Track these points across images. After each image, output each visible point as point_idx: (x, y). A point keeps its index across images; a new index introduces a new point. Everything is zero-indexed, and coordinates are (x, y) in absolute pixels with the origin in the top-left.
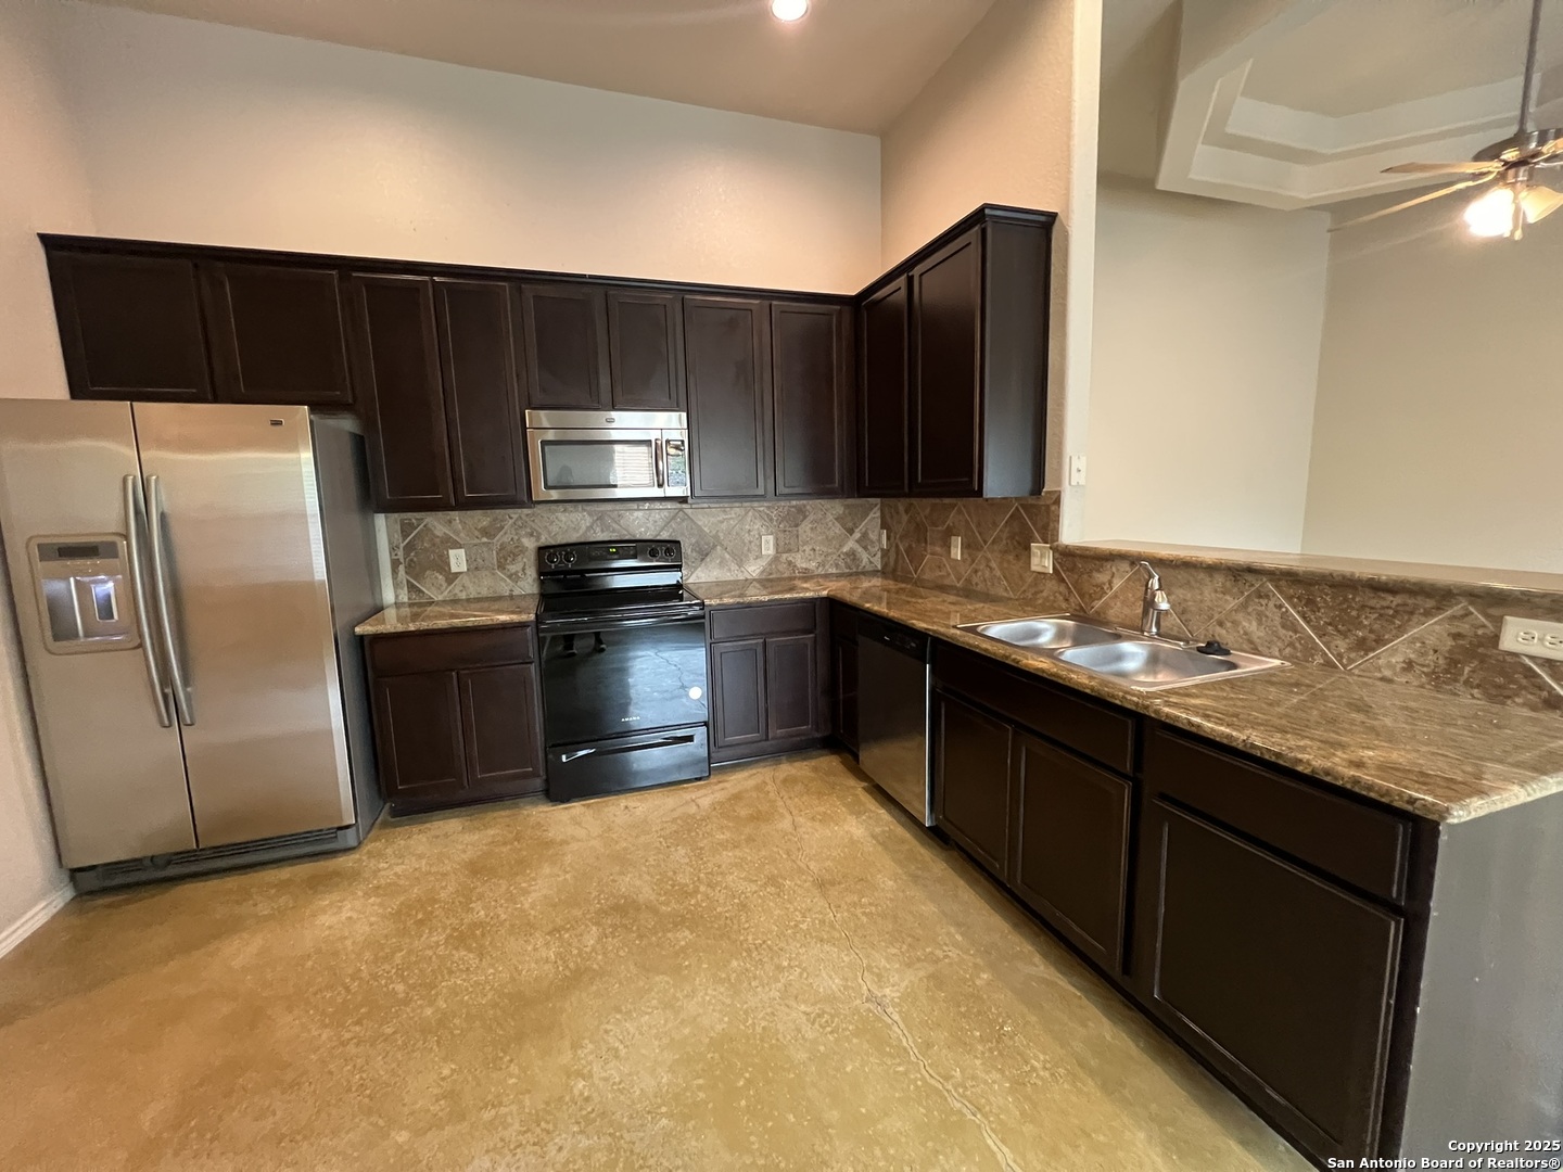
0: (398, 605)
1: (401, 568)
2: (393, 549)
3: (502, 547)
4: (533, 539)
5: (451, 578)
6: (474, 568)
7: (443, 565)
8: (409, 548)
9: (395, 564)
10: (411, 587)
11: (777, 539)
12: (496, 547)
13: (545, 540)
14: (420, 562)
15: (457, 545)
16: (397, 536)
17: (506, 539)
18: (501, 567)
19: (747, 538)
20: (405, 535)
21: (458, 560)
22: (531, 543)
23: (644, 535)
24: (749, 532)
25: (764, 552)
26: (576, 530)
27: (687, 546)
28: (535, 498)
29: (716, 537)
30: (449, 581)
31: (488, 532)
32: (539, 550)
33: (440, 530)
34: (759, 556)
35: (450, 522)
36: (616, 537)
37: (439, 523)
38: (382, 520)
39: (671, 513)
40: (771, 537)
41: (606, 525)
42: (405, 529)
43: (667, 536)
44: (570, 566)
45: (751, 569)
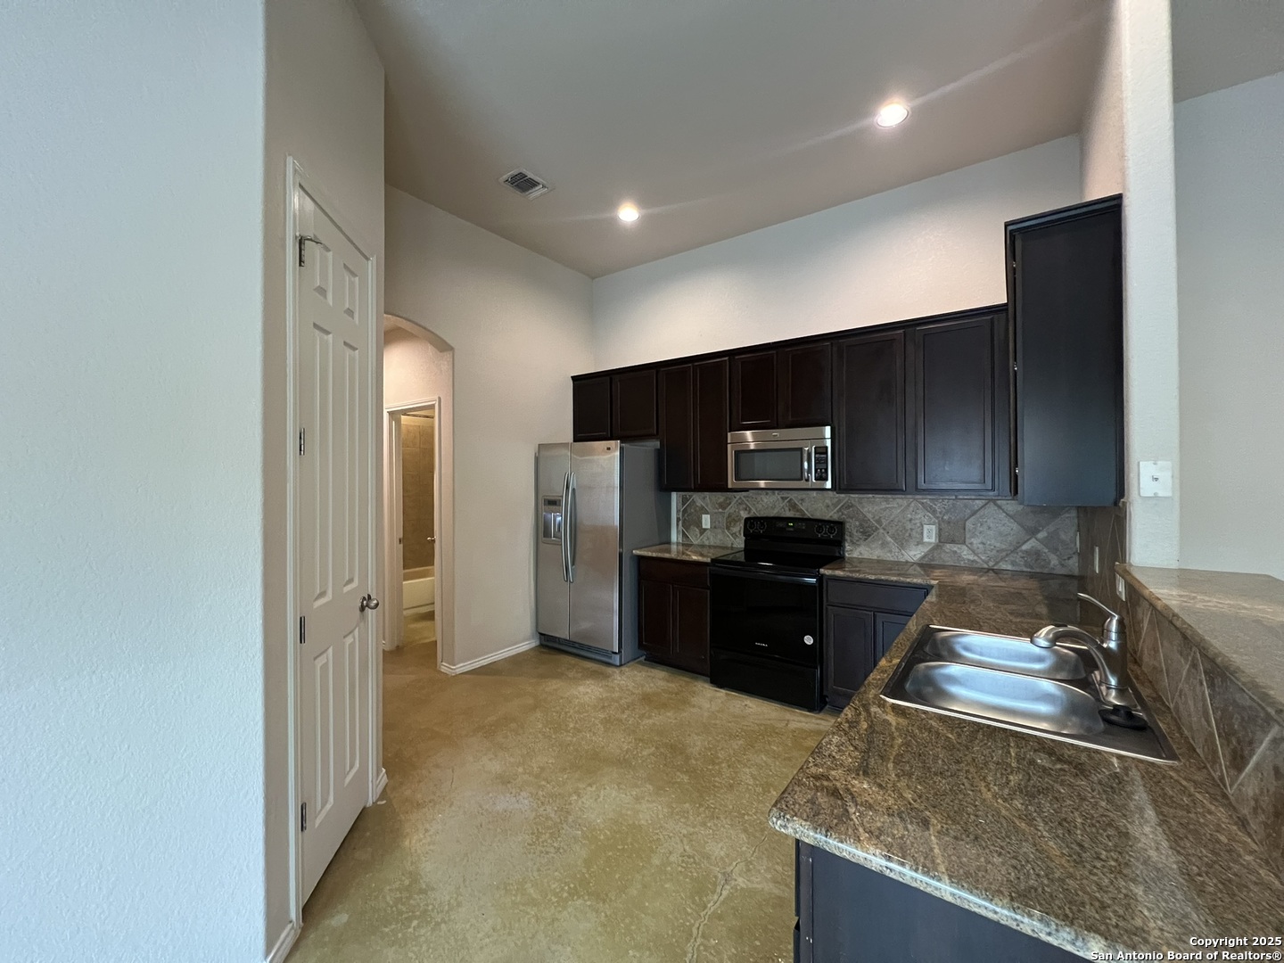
0: (678, 544)
1: (680, 522)
2: (678, 511)
3: (729, 516)
4: (747, 512)
5: (703, 531)
6: (714, 527)
7: (699, 523)
8: (685, 511)
9: (678, 520)
10: (684, 535)
11: (940, 530)
12: (726, 515)
13: (755, 512)
14: (689, 520)
15: (706, 513)
16: (680, 504)
17: (732, 511)
18: (728, 528)
19: (909, 526)
20: (683, 504)
21: (706, 521)
22: (744, 515)
23: (818, 515)
24: (911, 520)
25: (926, 540)
26: (773, 508)
27: (852, 526)
28: (730, 486)
29: (879, 522)
30: (701, 533)
31: (723, 506)
32: (747, 519)
33: (699, 502)
34: (920, 542)
35: (704, 498)
36: (798, 515)
37: (699, 499)
38: (674, 495)
39: (839, 501)
40: (934, 527)
41: (793, 506)
42: (684, 501)
43: (835, 517)
44: (762, 533)
45: (912, 553)
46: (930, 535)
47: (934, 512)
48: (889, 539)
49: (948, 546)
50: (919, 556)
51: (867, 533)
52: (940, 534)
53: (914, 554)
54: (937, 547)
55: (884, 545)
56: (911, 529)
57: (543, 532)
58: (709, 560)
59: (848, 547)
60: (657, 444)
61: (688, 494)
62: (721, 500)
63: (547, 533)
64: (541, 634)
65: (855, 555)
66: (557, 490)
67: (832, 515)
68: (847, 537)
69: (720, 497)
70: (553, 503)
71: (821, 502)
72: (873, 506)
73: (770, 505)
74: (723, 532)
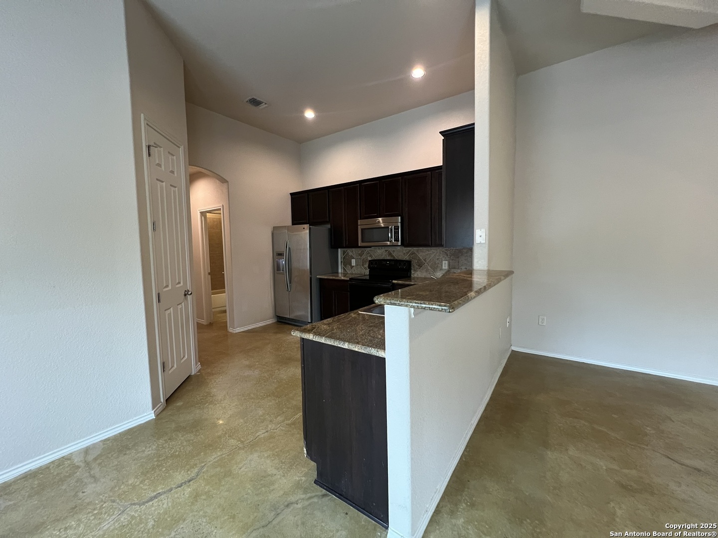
0: (341, 273)
2: (341, 258)
4: (370, 257)
5: (352, 267)
6: (357, 265)
7: (350, 263)
8: (344, 258)
9: (341, 262)
10: (344, 269)
11: (449, 263)
12: (362, 259)
13: (374, 258)
14: (347, 262)
15: (354, 258)
16: (342, 255)
17: (364, 257)
18: (363, 265)
20: (344, 255)
21: (353, 262)
22: (370, 259)
23: (400, 258)
24: (438, 259)
25: (444, 268)
26: (382, 255)
27: (414, 263)
28: (359, 245)
29: (425, 260)
30: (351, 268)
31: (361, 255)
32: (370, 261)
33: (350, 254)
34: (441, 269)
35: (352, 251)
36: (392, 258)
37: (351, 252)
38: (339, 250)
39: (409, 251)
40: (447, 262)
41: (390, 254)
42: (344, 253)
43: (408, 259)
44: (376, 266)
45: (438, 274)
46: (445, 265)
47: (447, 255)
48: (429, 268)
49: (452, 270)
50: (441, 275)
51: (420, 265)
52: (449, 265)
53: (439, 274)
54: (448, 271)
55: (427, 271)
56: (438, 263)
57: (277, 268)
58: (348, 279)
59: (413, 272)
60: (329, 226)
61: (345, 249)
62: (360, 252)
63: (278, 269)
64: (278, 316)
65: (416, 275)
66: (282, 249)
67: (406, 258)
68: (412, 268)
69: (359, 251)
70: (280, 255)
71: (401, 253)
72: (423, 253)
73: (380, 254)
74: (361, 267)
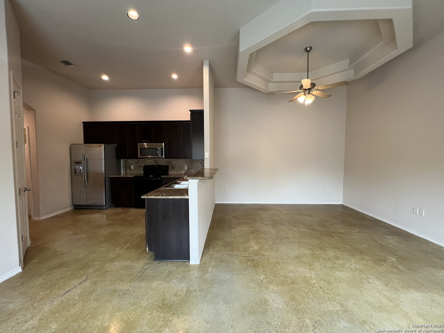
0: (123, 173)
1: (124, 168)
2: (123, 165)
3: (139, 165)
5: (131, 170)
6: (135, 168)
7: (130, 168)
8: (125, 165)
10: (125, 171)
13: (146, 164)
14: (127, 167)
15: (132, 165)
16: (124, 162)
18: (139, 169)
19: (182, 166)
21: (132, 167)
22: (143, 165)
23: (162, 164)
24: (182, 165)
25: (185, 169)
26: (151, 163)
27: (170, 167)
28: (139, 157)
29: (176, 165)
31: (137, 163)
32: (144, 166)
33: (130, 162)
34: (184, 169)
35: (131, 161)
36: (157, 164)
38: (122, 160)
39: (167, 160)
40: (187, 166)
41: (156, 162)
43: (166, 165)
44: (148, 169)
45: (183, 172)
47: (187, 163)
48: (178, 169)
49: (189, 170)
51: (173, 168)
52: (188, 168)
54: (187, 170)
57: (74, 173)
58: (133, 177)
59: (169, 171)
60: (116, 145)
61: (126, 160)
62: (137, 161)
64: (74, 205)
65: (171, 173)
66: (80, 158)
67: (166, 164)
68: (169, 169)
69: (136, 160)
70: (78, 163)
71: (163, 162)
72: (175, 162)
74: (137, 170)
